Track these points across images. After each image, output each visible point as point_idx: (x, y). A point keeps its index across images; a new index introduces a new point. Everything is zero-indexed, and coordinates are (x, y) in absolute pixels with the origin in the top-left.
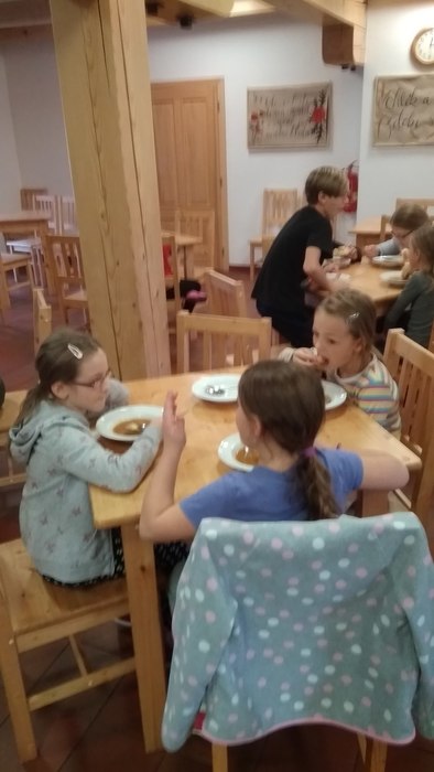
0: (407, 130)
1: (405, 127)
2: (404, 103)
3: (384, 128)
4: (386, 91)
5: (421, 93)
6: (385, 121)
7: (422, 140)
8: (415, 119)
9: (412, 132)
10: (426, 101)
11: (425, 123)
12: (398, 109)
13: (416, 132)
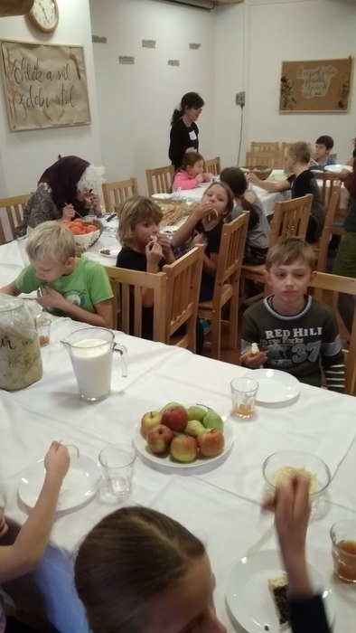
0: (40, 109)
1: (38, 106)
2: (30, 77)
3: (19, 107)
4: (12, 60)
5: (44, 66)
6: (18, 98)
7: (55, 122)
8: (44, 95)
9: (44, 111)
10: (49, 75)
11: (54, 101)
12: (28, 84)
13: (49, 111)
